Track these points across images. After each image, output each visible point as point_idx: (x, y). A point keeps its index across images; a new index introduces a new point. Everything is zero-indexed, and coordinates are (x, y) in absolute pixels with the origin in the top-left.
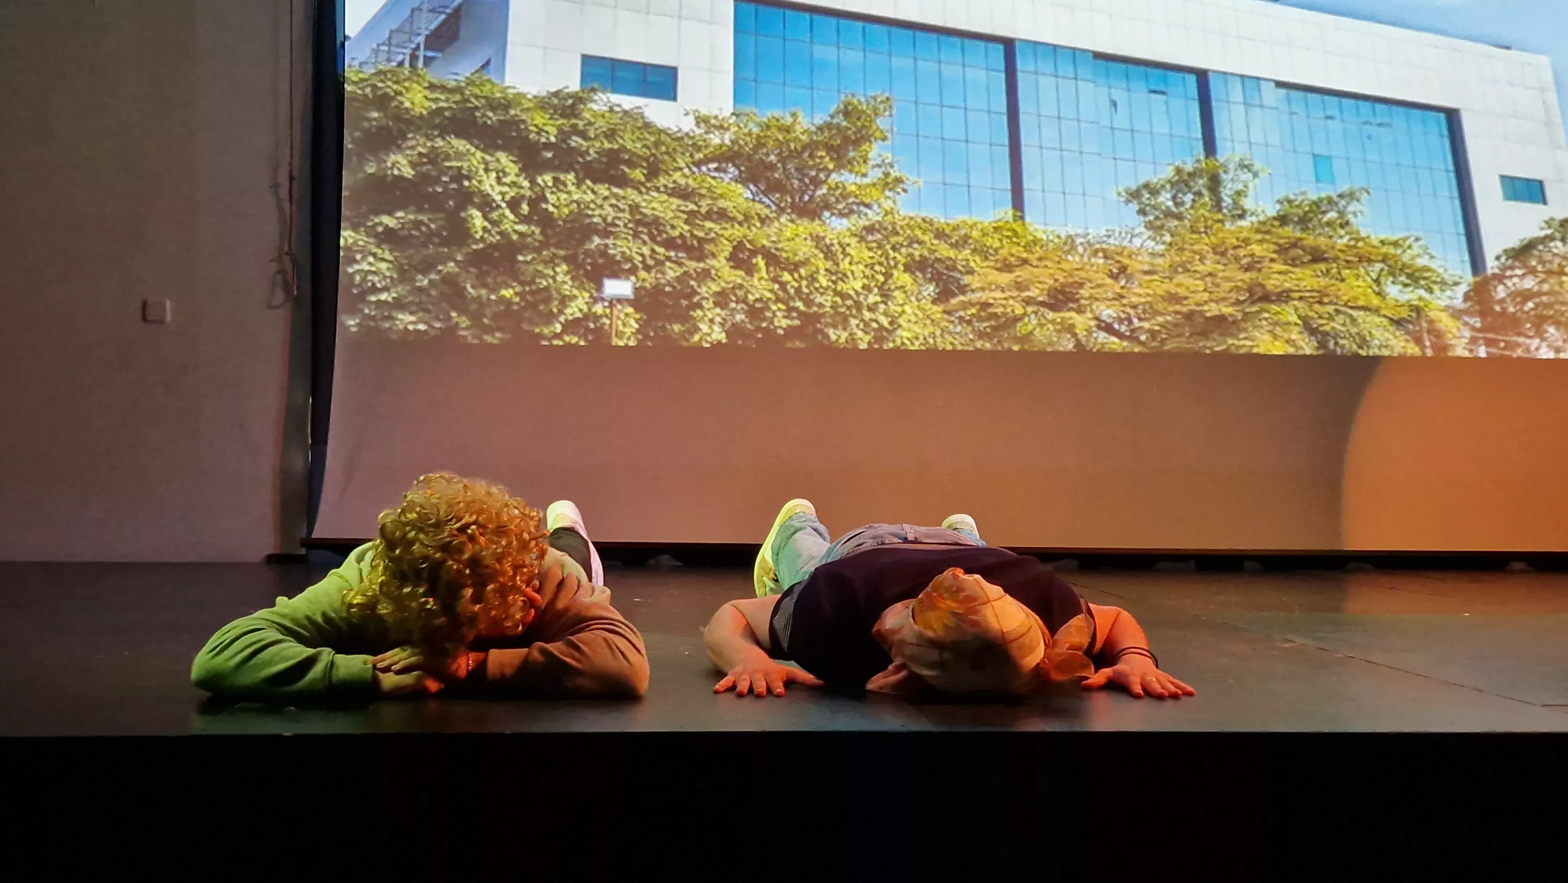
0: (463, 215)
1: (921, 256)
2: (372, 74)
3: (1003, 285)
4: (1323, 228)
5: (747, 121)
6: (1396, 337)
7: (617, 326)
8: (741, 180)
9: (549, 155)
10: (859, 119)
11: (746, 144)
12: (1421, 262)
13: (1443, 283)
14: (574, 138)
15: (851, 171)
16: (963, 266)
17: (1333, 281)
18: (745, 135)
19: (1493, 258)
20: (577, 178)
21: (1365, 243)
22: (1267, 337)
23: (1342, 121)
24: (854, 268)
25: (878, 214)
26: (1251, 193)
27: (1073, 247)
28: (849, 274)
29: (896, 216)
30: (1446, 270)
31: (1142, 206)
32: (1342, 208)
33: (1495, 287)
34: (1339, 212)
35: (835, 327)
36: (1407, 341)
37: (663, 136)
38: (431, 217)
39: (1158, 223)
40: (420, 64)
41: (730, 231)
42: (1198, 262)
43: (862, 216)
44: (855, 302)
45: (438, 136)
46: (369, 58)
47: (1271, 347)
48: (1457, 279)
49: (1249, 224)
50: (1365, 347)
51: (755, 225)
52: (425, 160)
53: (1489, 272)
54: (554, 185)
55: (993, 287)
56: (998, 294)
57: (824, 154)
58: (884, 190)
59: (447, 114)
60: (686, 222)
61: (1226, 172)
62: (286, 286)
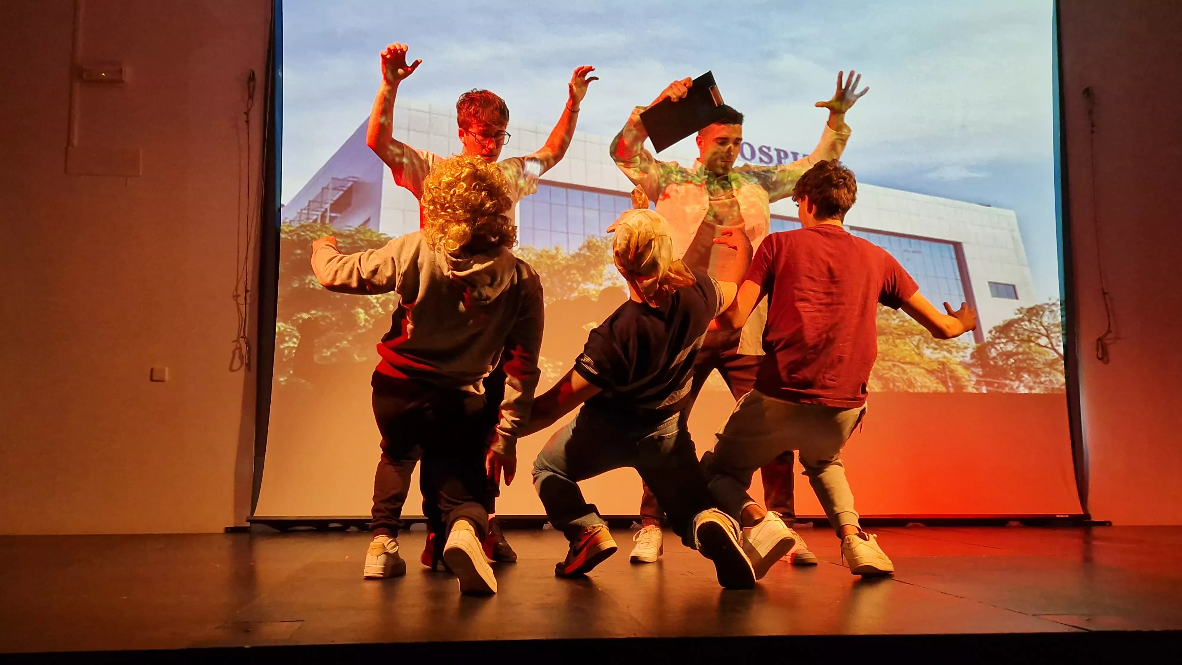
0: (353, 312)
2: (298, 227)
5: (529, 253)
6: (931, 381)
13: (958, 347)
15: (592, 282)
17: (891, 347)
19: (987, 332)
33: (990, 350)
36: (938, 383)
38: (333, 313)
40: (327, 221)
46: (296, 217)
48: (966, 345)
50: (912, 387)
53: (986, 340)
57: (575, 272)
62: (241, 357)
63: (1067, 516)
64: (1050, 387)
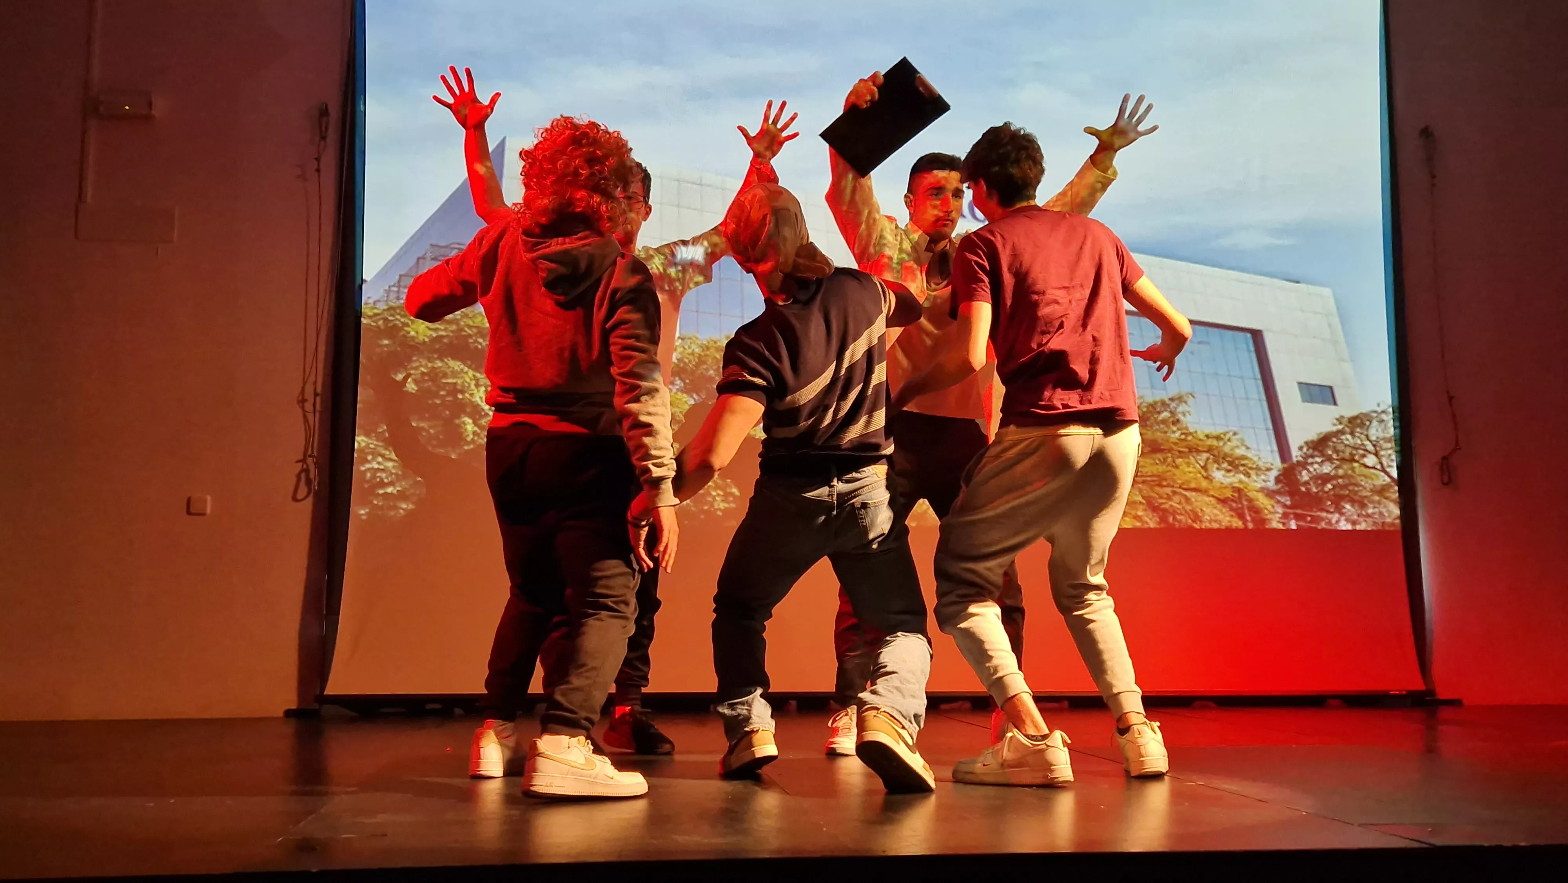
0: (457, 421)
2: (384, 310)
4: (1159, 426)
5: (691, 343)
6: (1223, 513)
8: (686, 390)
11: (690, 361)
12: (1240, 452)
13: (1258, 469)
17: (1169, 468)
18: (689, 354)
19: (1297, 449)
21: (1193, 437)
30: (1259, 458)
32: (1173, 409)
33: (1300, 473)
34: (1171, 412)
36: (1232, 516)
38: (430, 424)
45: (436, 359)
46: (383, 296)
48: (1269, 465)
50: (1198, 522)
52: (426, 378)
53: (1295, 460)
59: (445, 340)
62: (309, 482)
63: (1404, 692)
64: (1380, 521)
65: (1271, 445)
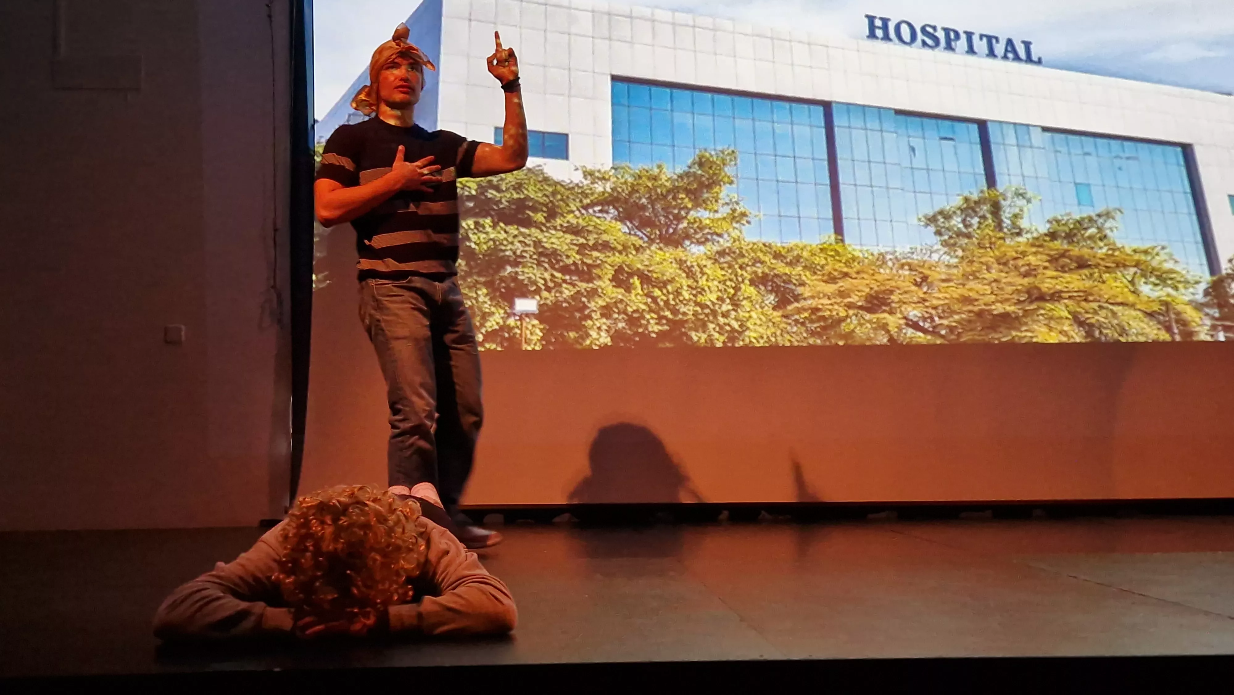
1: (763, 273)
3: (830, 294)
4: (1086, 242)
5: (624, 173)
6: (1150, 327)
7: (526, 334)
8: (620, 219)
9: (471, 205)
10: (711, 168)
11: (623, 190)
12: (1168, 265)
13: (1187, 282)
14: (490, 191)
15: (705, 209)
16: (796, 280)
17: (1096, 283)
18: (621, 183)
19: (1226, 261)
20: (493, 222)
21: (1121, 252)
22: (1044, 329)
23: (1098, 156)
24: (710, 284)
25: (728, 241)
26: (1026, 215)
27: (884, 262)
28: (706, 288)
29: (743, 242)
30: (1188, 272)
31: (939, 228)
32: (1100, 225)
34: (1098, 228)
35: (697, 331)
36: (1159, 329)
37: (559, 187)
39: (952, 241)
41: (612, 258)
42: (985, 272)
43: (716, 244)
44: (711, 310)
47: (1047, 337)
48: (1198, 279)
49: (1025, 240)
50: (1125, 335)
51: (631, 253)
53: (1224, 272)
54: (476, 228)
55: (821, 295)
56: (826, 301)
57: (684, 196)
58: (732, 223)
60: (578, 253)
61: (1004, 200)
62: (271, 313)
65: (1200, 259)
